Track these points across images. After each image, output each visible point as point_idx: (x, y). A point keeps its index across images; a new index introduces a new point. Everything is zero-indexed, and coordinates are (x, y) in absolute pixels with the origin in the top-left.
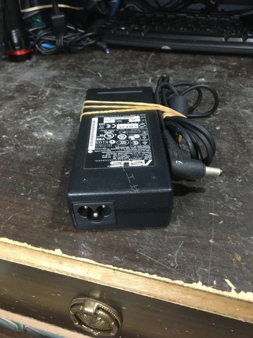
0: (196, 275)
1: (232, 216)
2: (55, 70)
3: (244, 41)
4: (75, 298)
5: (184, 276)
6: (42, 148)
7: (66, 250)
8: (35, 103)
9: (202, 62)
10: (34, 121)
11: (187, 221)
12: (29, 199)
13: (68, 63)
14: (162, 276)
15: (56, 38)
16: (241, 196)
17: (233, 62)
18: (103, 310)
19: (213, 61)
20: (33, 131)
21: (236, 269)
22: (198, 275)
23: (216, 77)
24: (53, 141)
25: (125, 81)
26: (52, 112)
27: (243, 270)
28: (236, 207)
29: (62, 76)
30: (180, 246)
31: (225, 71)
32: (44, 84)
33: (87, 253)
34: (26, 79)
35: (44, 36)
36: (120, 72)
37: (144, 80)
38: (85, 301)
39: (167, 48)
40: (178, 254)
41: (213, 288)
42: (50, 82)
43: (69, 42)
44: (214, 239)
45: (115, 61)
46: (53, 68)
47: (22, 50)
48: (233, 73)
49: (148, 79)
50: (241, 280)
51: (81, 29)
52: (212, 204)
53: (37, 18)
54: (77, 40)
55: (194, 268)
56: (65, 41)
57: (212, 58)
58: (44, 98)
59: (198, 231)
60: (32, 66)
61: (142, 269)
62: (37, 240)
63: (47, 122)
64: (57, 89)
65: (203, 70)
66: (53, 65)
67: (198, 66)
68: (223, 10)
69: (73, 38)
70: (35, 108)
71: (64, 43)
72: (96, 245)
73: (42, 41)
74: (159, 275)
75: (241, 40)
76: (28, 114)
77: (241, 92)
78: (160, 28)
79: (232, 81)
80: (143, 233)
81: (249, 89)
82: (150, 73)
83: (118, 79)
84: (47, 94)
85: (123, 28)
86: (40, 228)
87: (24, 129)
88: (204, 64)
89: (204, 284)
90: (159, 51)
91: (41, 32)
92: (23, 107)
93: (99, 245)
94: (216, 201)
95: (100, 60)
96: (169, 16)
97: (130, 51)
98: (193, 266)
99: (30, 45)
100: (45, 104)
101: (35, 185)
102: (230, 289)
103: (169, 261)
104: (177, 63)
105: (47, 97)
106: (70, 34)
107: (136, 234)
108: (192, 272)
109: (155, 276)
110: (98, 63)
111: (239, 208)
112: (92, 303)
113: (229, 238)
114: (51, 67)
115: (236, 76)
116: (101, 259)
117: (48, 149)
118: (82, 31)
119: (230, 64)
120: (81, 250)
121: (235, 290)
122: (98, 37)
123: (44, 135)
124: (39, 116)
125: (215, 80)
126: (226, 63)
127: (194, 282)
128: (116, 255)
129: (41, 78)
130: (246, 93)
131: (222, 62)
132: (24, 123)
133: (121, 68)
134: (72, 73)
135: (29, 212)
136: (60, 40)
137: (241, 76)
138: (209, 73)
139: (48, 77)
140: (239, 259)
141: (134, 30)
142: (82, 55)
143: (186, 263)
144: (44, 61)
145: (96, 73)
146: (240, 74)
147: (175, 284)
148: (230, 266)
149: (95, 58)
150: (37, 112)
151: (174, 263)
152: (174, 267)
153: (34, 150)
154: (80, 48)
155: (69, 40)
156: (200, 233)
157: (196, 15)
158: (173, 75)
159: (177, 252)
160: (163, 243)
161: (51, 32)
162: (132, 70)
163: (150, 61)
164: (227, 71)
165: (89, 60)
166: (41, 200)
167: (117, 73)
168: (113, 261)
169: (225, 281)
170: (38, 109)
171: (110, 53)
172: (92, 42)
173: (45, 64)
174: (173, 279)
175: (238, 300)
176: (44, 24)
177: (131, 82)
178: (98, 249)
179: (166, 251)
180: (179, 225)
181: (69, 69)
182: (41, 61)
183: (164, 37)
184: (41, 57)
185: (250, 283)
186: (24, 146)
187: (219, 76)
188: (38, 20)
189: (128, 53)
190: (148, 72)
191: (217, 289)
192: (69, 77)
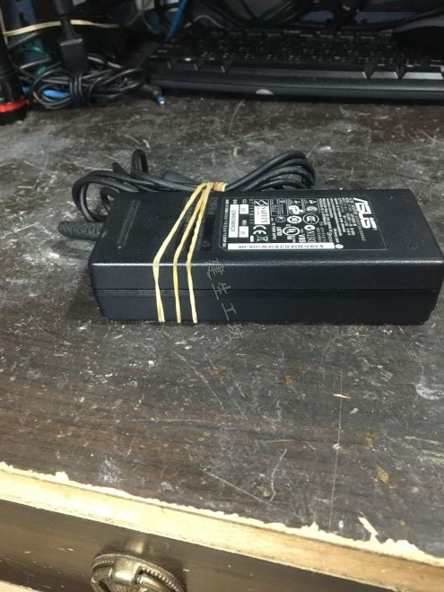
0: (307, 511)
1: (374, 398)
2: (67, 137)
3: (400, 78)
4: (99, 554)
5: (286, 514)
6: (39, 282)
7: (76, 474)
8: (30, 199)
9: (327, 115)
10: (25, 234)
11: (295, 410)
12: (12, 379)
13: (91, 124)
14: (248, 516)
15: (69, 81)
16: (390, 360)
17: (383, 115)
18: (149, 575)
19: (347, 113)
20: (24, 252)
21: (380, 497)
22: (311, 511)
23: (351, 142)
24: (59, 270)
25: (191, 154)
26: (59, 215)
27: (392, 499)
28: (382, 382)
29: (80, 147)
30: (281, 458)
31: (366, 132)
32: (46, 164)
33: (114, 477)
34: (15, 156)
35: (46, 77)
36: (182, 138)
37: (224, 151)
38: (116, 559)
39: (265, 92)
40: (276, 473)
41: (338, 534)
42: (58, 159)
43: (92, 86)
44: (341, 443)
45: (175, 118)
46: (64, 134)
47: (9, 103)
48: (381, 136)
49: (232, 149)
50: (387, 518)
51: (116, 63)
52: (339, 377)
53: (34, 45)
54: (107, 81)
55: (305, 498)
56: (85, 85)
57: (345, 108)
58: (47, 189)
59: (313, 428)
60: (26, 131)
61: (212, 505)
62: (24, 457)
63: (50, 233)
64: (69, 173)
65: (329, 131)
66: (64, 130)
67: (319, 124)
68: (364, 21)
69: (99, 79)
70: (30, 208)
71: (83, 87)
72: (129, 463)
73: (44, 87)
74: (241, 513)
75: (395, 75)
76: (16, 220)
77: (394, 168)
78: (253, 57)
79: (380, 149)
80: (216, 435)
81: (408, 163)
82: (235, 139)
83: (179, 150)
84: (52, 182)
85: (188, 59)
86: (30, 433)
87: (8, 247)
88: (330, 120)
89: (322, 527)
90: (252, 98)
91: (42, 70)
92: (7, 207)
93: (136, 461)
94: (347, 371)
95: (149, 117)
96: (269, 35)
97: (202, 99)
98: (302, 497)
99: (22, 93)
100: (48, 200)
101: (23, 352)
102: (367, 536)
103: (260, 488)
104: (282, 119)
105: (51, 188)
106: (95, 73)
107: (203, 439)
108: (300, 507)
109: (235, 517)
110: (144, 122)
111: (386, 383)
112: (130, 564)
113: (368, 439)
114: (61, 131)
115: (387, 139)
116: (139, 488)
117: (48, 284)
118: (117, 66)
119: (376, 118)
120: (102, 472)
121: (377, 537)
122: (144, 76)
123: (44, 259)
124: (36, 224)
125: (349, 148)
126: (369, 116)
127: (304, 525)
128: (164, 479)
129: (42, 152)
130: (403, 170)
131: (362, 114)
132: (9, 237)
133: (185, 131)
134: (98, 142)
135: (11, 404)
136: (76, 83)
137: (394, 140)
138: (339, 136)
139: (53, 150)
140: (385, 477)
141: (207, 63)
142: (115, 108)
143: (290, 489)
144: (48, 122)
145: (141, 142)
146: (393, 137)
147: (271, 530)
148: (368, 493)
149: (139, 113)
150: (32, 215)
151: (269, 490)
152: (268, 498)
153: (24, 287)
154: (112, 96)
155: (91, 83)
156: (318, 432)
157: (318, 32)
158: (276, 141)
159: (275, 470)
160: (250, 453)
161: (59, 69)
162: (203, 134)
163: (236, 116)
164: (370, 131)
165: (128, 118)
166: (33, 381)
167: (178, 141)
168: (160, 491)
169: (358, 522)
170: (34, 211)
171: (164, 104)
172: (134, 86)
173: (51, 127)
174: (266, 521)
175: (383, 555)
176: (48, 56)
177: (201, 157)
178: (134, 470)
179: (256, 469)
180: (279, 420)
181: (93, 135)
182: (43, 121)
183: (260, 74)
184: (42, 115)
185: (403, 523)
186: (7, 280)
187: (357, 140)
188: (37, 49)
189: (197, 103)
190: (231, 136)
191: (344, 536)
192: (91, 150)
